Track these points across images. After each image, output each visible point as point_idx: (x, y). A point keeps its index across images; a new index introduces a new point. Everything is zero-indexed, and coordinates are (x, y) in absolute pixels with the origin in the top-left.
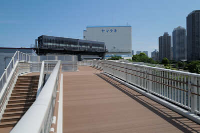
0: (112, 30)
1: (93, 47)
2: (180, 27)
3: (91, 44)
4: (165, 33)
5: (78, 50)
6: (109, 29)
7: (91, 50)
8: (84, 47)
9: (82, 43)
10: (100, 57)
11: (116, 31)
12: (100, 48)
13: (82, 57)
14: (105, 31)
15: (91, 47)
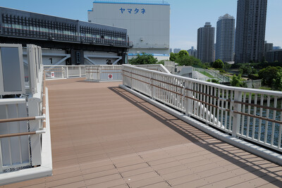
0: (137, 10)
1: (106, 37)
2: (227, 15)
3: (103, 32)
4: (206, 23)
5: (78, 41)
6: (133, 8)
7: (103, 43)
8: (89, 35)
9: (85, 29)
10: (119, 55)
11: (144, 11)
12: (120, 39)
13: (87, 55)
14: (126, 11)
15: (103, 37)
